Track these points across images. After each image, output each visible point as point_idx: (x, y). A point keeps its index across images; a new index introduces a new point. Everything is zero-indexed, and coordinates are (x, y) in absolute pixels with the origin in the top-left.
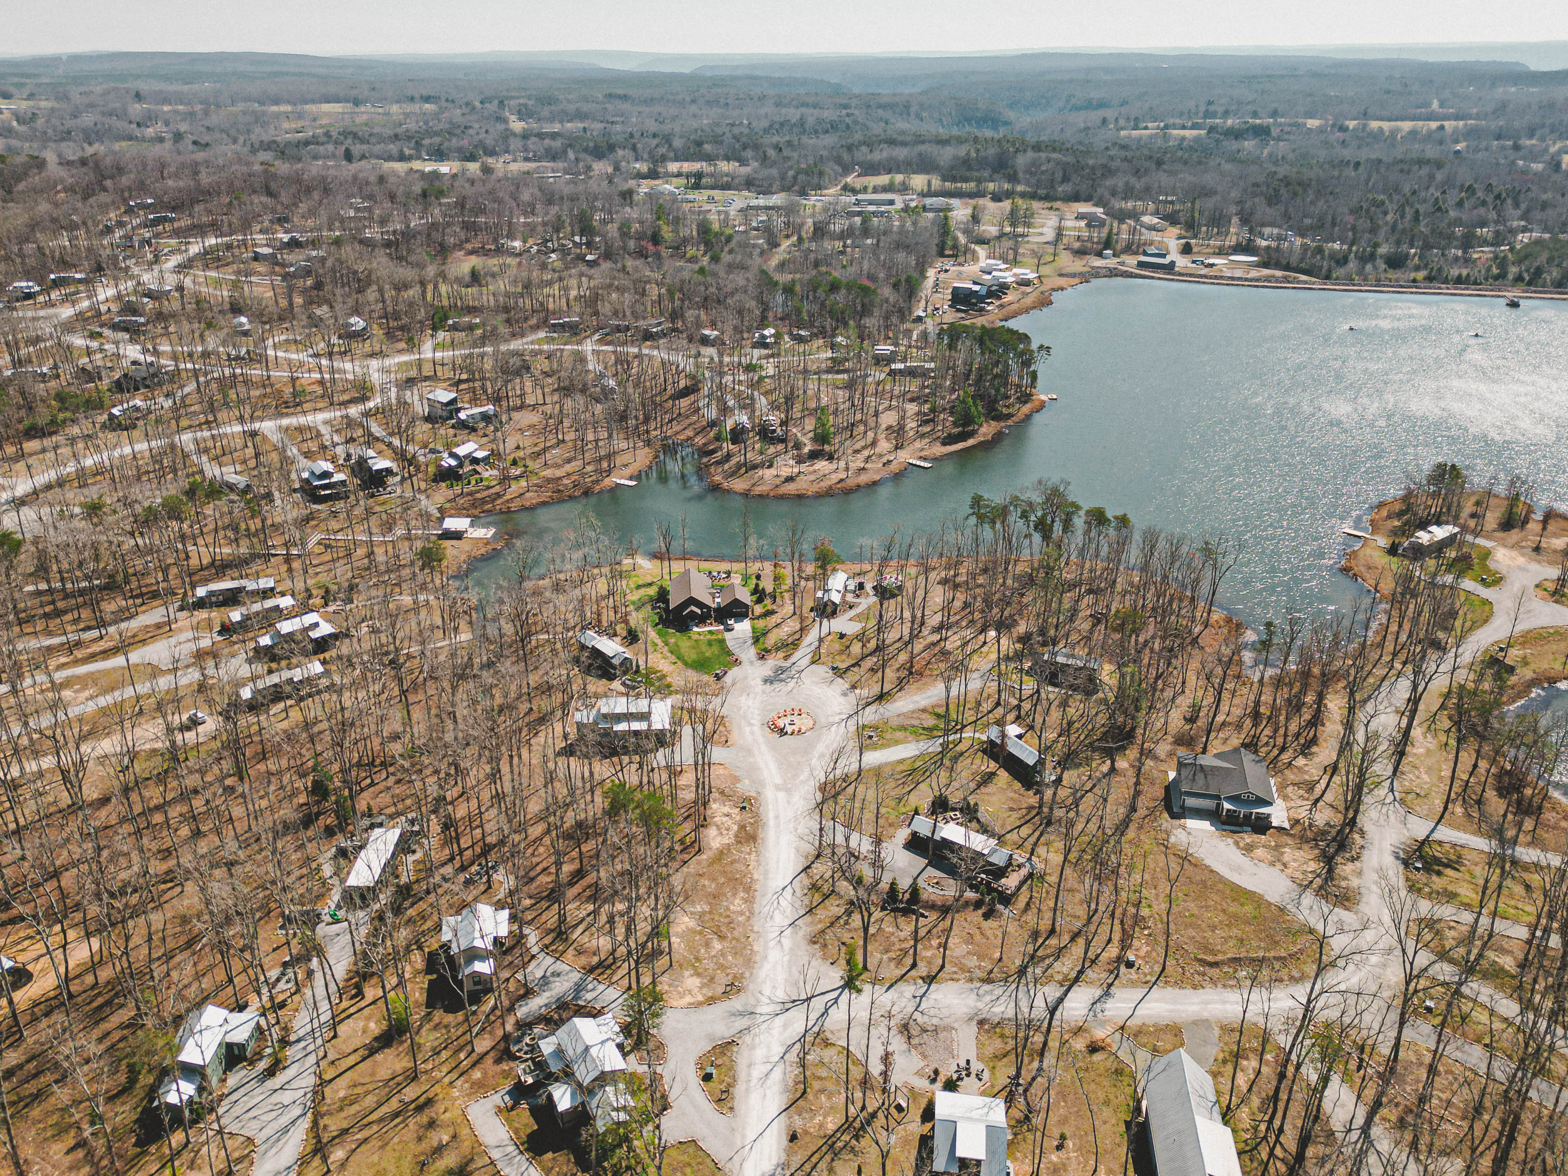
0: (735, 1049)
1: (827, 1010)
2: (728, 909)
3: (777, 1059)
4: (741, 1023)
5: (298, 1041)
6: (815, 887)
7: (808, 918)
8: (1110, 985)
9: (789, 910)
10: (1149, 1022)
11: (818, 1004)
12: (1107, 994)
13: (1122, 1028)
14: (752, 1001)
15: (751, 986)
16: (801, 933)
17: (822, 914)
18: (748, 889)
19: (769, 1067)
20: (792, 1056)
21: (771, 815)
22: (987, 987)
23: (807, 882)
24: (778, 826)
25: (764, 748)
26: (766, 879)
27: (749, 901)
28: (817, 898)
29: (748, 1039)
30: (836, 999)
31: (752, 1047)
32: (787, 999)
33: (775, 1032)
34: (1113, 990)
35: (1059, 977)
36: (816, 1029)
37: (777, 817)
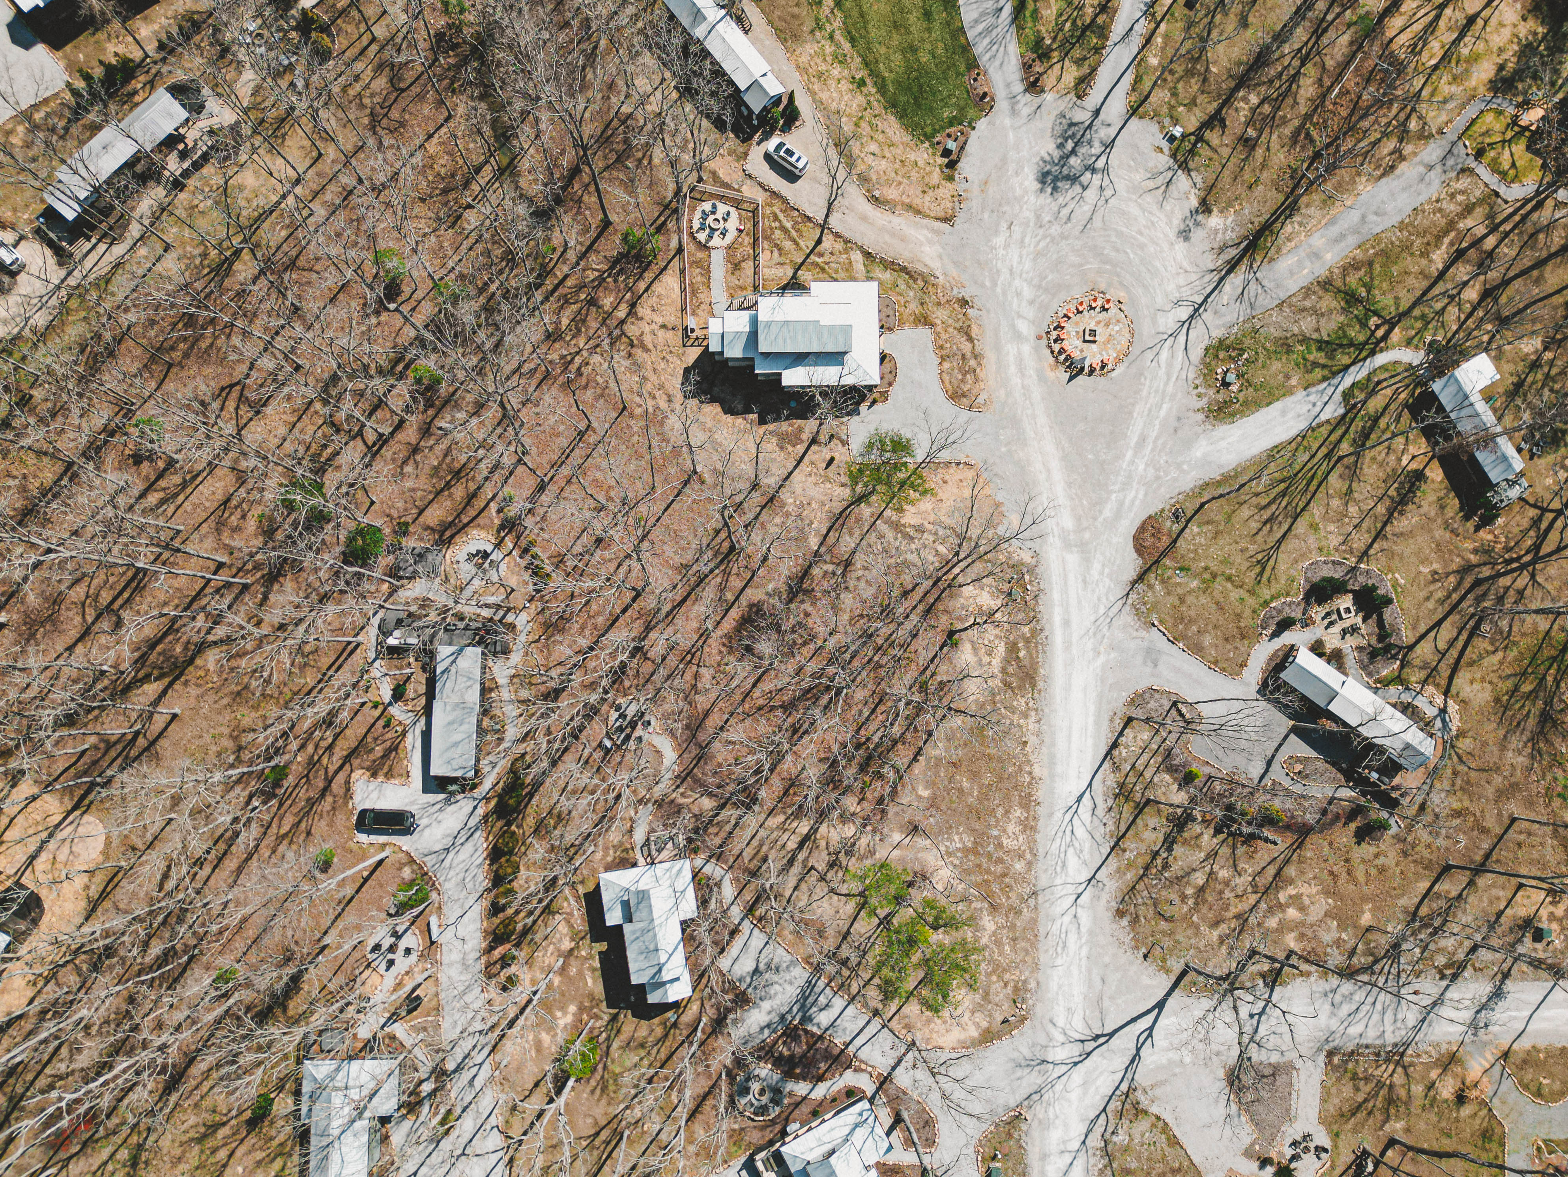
0: (1024, 1127)
1: (1138, 1050)
2: (1000, 845)
3: (1076, 1145)
4: (1032, 1080)
5: (458, 1069)
6: (1123, 792)
7: (1113, 863)
8: (1506, 975)
9: (1087, 845)
10: (1542, 1044)
11: (1125, 1042)
12: (1498, 994)
13: (1506, 1055)
14: (1042, 1040)
15: (1039, 1009)
16: (1105, 897)
17: (1134, 849)
18: (1028, 802)
19: (1068, 1158)
20: (1095, 1141)
21: (1057, 619)
22: (1347, 987)
23: (1112, 780)
24: (1068, 646)
25: (1042, 420)
26: (1052, 776)
27: (1029, 826)
28: (1128, 811)
29: (1039, 1109)
30: (1151, 1029)
31: (1045, 1125)
32: (1087, 1034)
33: (1074, 1096)
34: (1509, 985)
35: (1441, 960)
36: (1124, 1087)
37: (1067, 623)
